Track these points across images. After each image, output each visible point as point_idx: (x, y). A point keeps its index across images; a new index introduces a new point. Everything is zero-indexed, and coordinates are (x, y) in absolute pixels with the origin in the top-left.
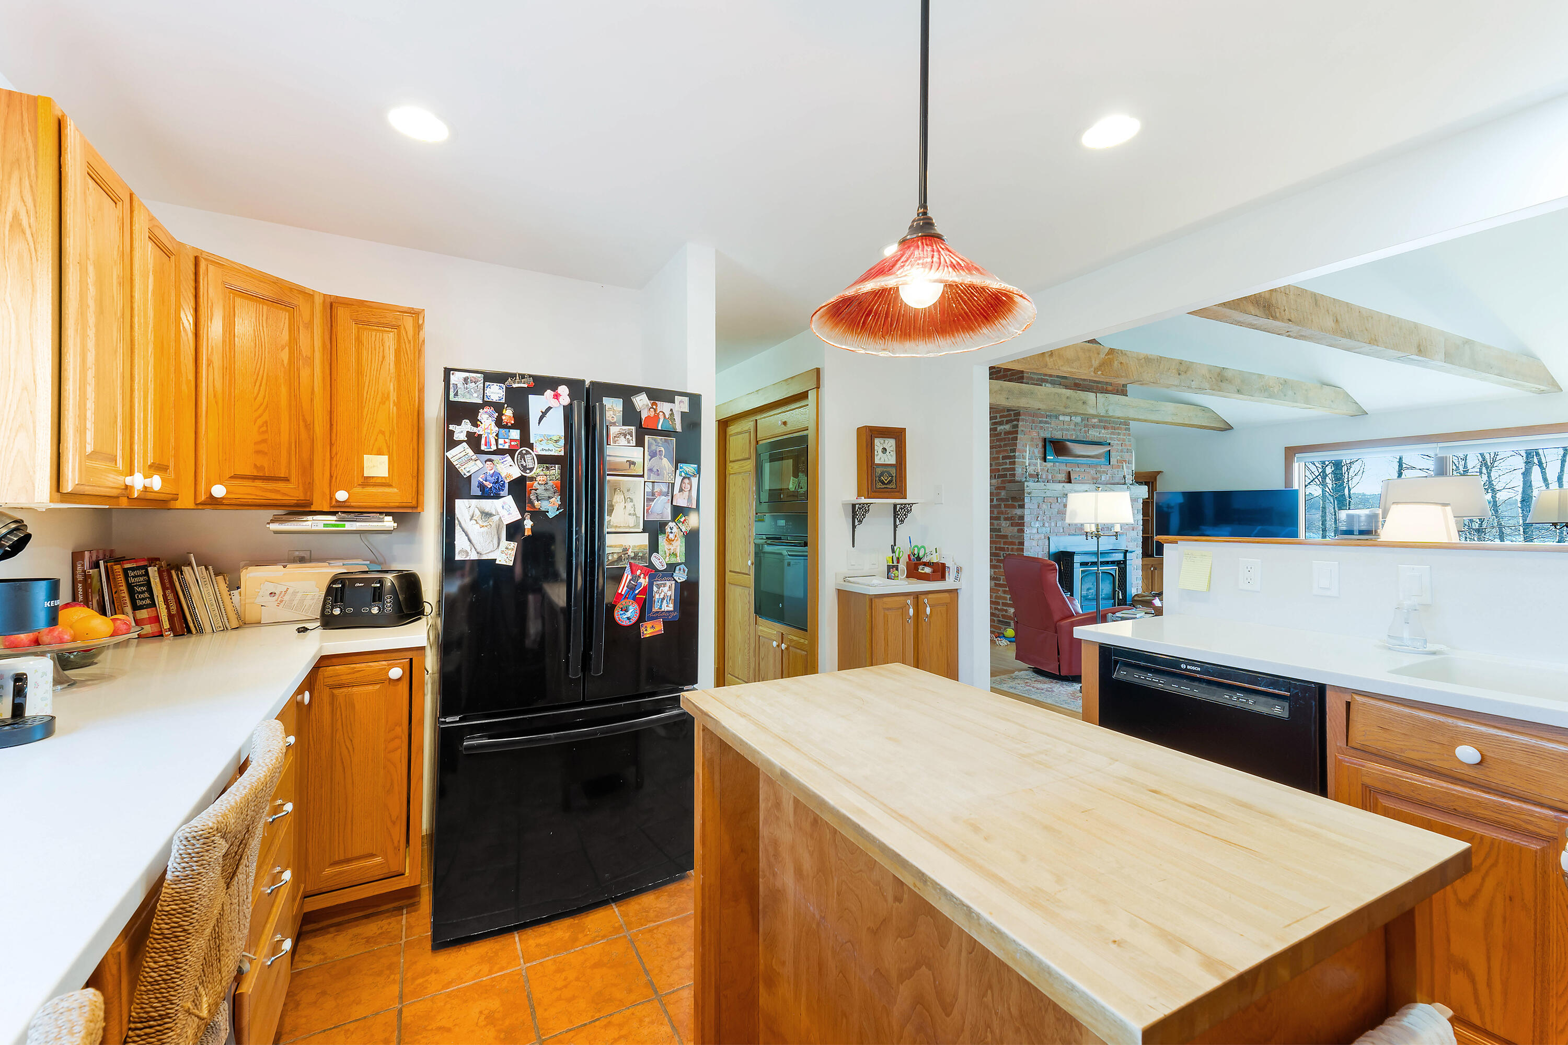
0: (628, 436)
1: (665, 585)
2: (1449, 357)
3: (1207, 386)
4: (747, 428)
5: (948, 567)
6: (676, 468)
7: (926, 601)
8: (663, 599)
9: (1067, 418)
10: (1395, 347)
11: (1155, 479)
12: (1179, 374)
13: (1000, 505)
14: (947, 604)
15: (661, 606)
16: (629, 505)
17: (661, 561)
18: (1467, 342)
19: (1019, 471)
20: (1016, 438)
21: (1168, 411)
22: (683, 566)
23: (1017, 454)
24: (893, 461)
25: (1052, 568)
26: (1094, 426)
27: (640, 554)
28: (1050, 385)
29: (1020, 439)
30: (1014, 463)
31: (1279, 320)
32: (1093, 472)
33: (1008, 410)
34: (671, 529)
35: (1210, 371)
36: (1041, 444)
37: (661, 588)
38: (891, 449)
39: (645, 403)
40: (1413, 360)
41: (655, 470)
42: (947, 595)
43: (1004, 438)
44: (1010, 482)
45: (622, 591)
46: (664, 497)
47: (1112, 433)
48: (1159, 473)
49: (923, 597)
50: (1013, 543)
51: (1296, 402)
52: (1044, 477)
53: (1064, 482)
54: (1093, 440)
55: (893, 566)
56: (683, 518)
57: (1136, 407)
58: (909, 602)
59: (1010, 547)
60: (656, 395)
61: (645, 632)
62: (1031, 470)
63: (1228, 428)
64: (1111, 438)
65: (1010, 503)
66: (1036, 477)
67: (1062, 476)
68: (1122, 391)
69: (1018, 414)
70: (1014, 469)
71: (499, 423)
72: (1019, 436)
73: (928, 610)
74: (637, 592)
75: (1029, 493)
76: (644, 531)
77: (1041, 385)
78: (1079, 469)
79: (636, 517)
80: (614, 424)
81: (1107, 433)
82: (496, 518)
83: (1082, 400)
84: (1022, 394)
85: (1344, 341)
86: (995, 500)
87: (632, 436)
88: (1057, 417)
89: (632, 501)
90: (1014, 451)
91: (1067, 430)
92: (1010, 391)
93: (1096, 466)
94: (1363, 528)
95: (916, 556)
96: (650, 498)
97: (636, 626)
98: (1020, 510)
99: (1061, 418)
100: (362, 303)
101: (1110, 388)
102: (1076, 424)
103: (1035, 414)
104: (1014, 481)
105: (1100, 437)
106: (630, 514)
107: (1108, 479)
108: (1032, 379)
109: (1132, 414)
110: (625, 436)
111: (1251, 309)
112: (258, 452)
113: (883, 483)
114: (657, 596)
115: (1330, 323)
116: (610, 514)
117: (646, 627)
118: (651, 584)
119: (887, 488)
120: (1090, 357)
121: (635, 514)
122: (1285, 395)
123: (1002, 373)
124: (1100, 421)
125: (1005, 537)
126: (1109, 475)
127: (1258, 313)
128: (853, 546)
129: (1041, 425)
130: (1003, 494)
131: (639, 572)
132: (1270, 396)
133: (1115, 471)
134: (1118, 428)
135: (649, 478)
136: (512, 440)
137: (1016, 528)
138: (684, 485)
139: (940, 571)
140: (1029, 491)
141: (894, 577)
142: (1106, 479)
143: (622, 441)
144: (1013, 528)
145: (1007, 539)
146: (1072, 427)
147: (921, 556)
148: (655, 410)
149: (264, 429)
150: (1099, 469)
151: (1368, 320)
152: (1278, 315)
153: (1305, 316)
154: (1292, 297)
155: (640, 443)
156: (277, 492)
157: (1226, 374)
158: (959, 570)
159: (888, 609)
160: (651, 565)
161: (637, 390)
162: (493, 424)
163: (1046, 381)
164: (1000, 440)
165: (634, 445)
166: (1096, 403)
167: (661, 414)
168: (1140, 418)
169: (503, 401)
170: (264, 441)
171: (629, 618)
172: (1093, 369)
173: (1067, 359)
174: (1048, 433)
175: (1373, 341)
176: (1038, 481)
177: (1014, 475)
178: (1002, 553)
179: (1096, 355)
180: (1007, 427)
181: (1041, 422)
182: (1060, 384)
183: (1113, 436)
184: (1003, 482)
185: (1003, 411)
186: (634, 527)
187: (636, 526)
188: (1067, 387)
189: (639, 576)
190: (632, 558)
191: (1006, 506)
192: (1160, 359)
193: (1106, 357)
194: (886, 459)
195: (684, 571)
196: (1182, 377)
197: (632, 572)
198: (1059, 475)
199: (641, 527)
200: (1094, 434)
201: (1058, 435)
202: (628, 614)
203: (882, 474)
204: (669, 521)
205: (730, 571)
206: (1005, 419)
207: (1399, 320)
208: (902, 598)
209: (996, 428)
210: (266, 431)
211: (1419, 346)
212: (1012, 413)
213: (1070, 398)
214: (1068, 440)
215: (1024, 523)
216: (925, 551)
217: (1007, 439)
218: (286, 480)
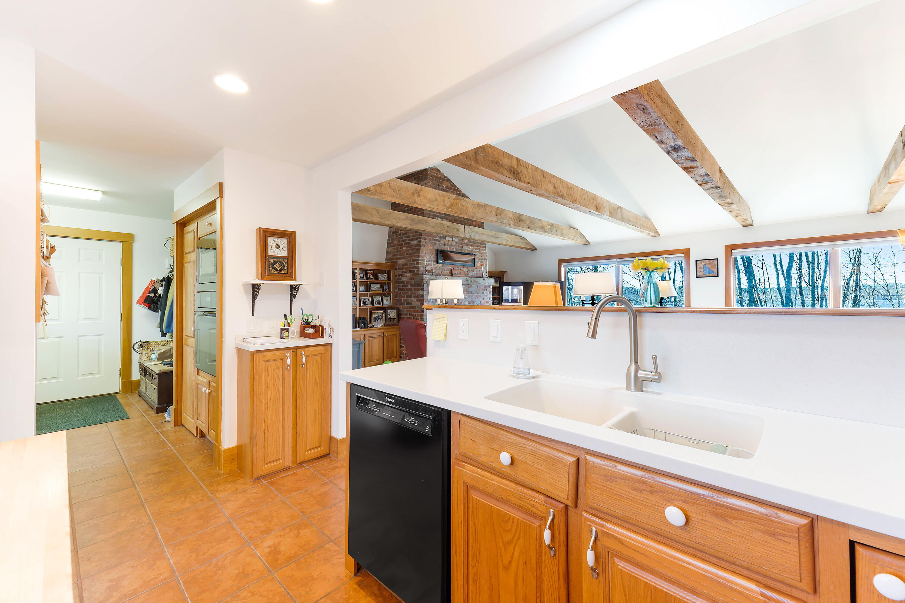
2: (611, 214)
3: (512, 223)
4: (192, 229)
5: (325, 329)
7: (303, 353)
9: (450, 239)
10: (585, 206)
11: (503, 276)
12: (497, 215)
13: (412, 288)
14: (321, 354)
18: (619, 207)
19: (421, 269)
20: (419, 249)
21: (504, 238)
23: (420, 258)
24: (285, 254)
25: (422, 326)
26: (466, 244)
28: (440, 219)
29: (422, 249)
30: (418, 264)
31: (523, 182)
32: (465, 270)
33: (416, 232)
35: (513, 215)
36: (435, 253)
38: (284, 245)
40: (595, 214)
42: (321, 348)
43: (414, 249)
44: (417, 275)
47: (476, 249)
48: (505, 272)
49: (301, 350)
50: (418, 311)
51: (557, 235)
52: (437, 272)
53: (449, 276)
54: (466, 252)
55: (285, 329)
57: (487, 234)
58: (288, 354)
59: (417, 314)
62: (428, 268)
63: (534, 249)
64: (475, 252)
65: (417, 287)
66: (431, 272)
67: (448, 272)
68: (481, 226)
69: (421, 235)
70: (418, 267)
72: (421, 248)
73: (304, 360)
75: (426, 282)
77: (435, 219)
78: (457, 269)
81: (473, 249)
83: (457, 228)
84: (420, 222)
85: (560, 199)
86: (409, 285)
88: (444, 238)
90: (418, 256)
91: (450, 246)
92: (412, 220)
93: (468, 266)
94: (515, 298)
95: (306, 321)
98: (422, 291)
99: (447, 238)
101: (475, 223)
102: (456, 243)
103: (430, 234)
104: (419, 274)
105: (469, 251)
107: (474, 274)
108: (429, 214)
109: (484, 238)
111: (506, 173)
113: (276, 270)
115: (551, 188)
119: (279, 273)
120: (444, 200)
122: (552, 232)
123: (413, 210)
124: (469, 242)
125: (414, 308)
126: (474, 272)
127: (510, 176)
128: (253, 314)
129: (435, 242)
130: (413, 282)
132: (545, 231)
133: (478, 270)
134: (479, 246)
137: (420, 302)
139: (319, 331)
140: (426, 280)
141: (285, 337)
142: (473, 274)
144: (418, 302)
145: (415, 309)
146: (453, 244)
147: (310, 321)
150: (469, 268)
151: (571, 189)
152: (522, 179)
153: (538, 182)
154: (530, 170)
157: (522, 218)
158: (332, 330)
159: (269, 361)
163: (438, 217)
164: (411, 250)
166: (464, 231)
168: (489, 241)
172: (446, 207)
173: (429, 200)
174: (439, 247)
175: (574, 201)
176: (433, 275)
177: (418, 271)
178: (413, 317)
179: (447, 199)
180: (415, 242)
181: (435, 240)
182: (446, 219)
183: (476, 251)
184: (413, 275)
185: (413, 233)
188: (450, 221)
191: (415, 289)
192: (486, 206)
193: (454, 201)
194: (279, 252)
196: (499, 216)
198: (446, 272)
200: (466, 249)
201: (445, 248)
203: (275, 263)
205: (186, 336)
206: (414, 237)
207: (587, 192)
208: (281, 352)
209: (410, 243)
211: (597, 207)
212: (418, 234)
213: (450, 227)
214: (451, 252)
215: (423, 299)
216: (313, 318)
217: (415, 249)
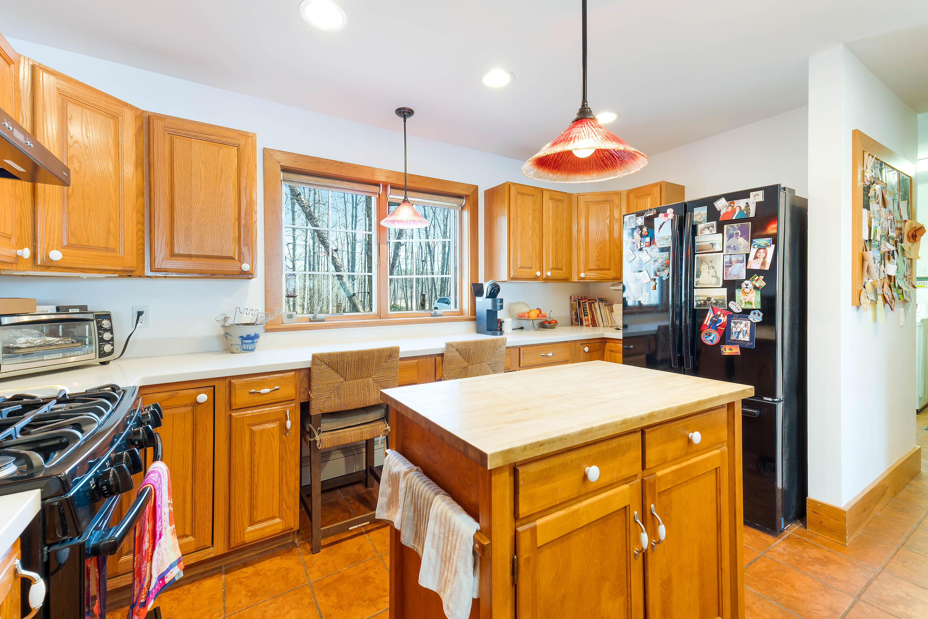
0: (711, 228)
1: (741, 323)
6: (751, 242)
8: (740, 332)
15: (738, 336)
16: (712, 271)
17: (737, 306)
22: (757, 312)
27: (721, 302)
34: (747, 285)
37: (738, 325)
39: (724, 204)
41: (732, 246)
45: (707, 323)
46: (740, 264)
56: (757, 277)
60: (731, 197)
61: (724, 351)
71: (641, 236)
74: (718, 325)
76: (723, 287)
79: (717, 278)
80: (701, 223)
82: (640, 281)
87: (713, 227)
89: (713, 268)
96: (728, 265)
97: (717, 346)
100: (640, 188)
106: (712, 276)
110: (708, 228)
112: (597, 260)
114: (734, 330)
116: (698, 276)
117: (725, 348)
118: (729, 321)
121: (717, 276)
131: (719, 313)
135: (727, 252)
136: (646, 243)
138: (758, 254)
143: (707, 232)
148: (733, 207)
149: (600, 251)
155: (720, 230)
156: (605, 274)
160: (729, 309)
161: (718, 198)
162: (639, 236)
165: (715, 232)
167: (738, 208)
169: (643, 224)
170: (600, 255)
171: (711, 341)
186: (716, 284)
187: (718, 283)
189: (720, 316)
190: (714, 304)
195: (759, 315)
197: (714, 313)
199: (721, 284)
202: (711, 338)
204: (744, 280)
210: (600, 252)
218: (609, 269)
